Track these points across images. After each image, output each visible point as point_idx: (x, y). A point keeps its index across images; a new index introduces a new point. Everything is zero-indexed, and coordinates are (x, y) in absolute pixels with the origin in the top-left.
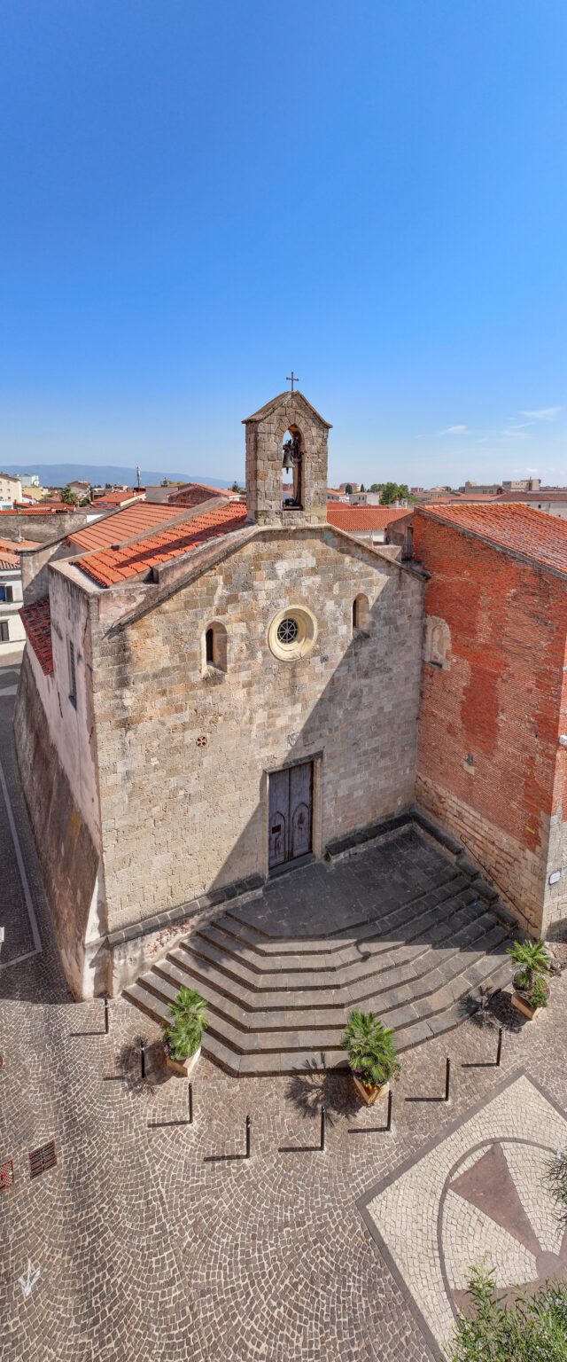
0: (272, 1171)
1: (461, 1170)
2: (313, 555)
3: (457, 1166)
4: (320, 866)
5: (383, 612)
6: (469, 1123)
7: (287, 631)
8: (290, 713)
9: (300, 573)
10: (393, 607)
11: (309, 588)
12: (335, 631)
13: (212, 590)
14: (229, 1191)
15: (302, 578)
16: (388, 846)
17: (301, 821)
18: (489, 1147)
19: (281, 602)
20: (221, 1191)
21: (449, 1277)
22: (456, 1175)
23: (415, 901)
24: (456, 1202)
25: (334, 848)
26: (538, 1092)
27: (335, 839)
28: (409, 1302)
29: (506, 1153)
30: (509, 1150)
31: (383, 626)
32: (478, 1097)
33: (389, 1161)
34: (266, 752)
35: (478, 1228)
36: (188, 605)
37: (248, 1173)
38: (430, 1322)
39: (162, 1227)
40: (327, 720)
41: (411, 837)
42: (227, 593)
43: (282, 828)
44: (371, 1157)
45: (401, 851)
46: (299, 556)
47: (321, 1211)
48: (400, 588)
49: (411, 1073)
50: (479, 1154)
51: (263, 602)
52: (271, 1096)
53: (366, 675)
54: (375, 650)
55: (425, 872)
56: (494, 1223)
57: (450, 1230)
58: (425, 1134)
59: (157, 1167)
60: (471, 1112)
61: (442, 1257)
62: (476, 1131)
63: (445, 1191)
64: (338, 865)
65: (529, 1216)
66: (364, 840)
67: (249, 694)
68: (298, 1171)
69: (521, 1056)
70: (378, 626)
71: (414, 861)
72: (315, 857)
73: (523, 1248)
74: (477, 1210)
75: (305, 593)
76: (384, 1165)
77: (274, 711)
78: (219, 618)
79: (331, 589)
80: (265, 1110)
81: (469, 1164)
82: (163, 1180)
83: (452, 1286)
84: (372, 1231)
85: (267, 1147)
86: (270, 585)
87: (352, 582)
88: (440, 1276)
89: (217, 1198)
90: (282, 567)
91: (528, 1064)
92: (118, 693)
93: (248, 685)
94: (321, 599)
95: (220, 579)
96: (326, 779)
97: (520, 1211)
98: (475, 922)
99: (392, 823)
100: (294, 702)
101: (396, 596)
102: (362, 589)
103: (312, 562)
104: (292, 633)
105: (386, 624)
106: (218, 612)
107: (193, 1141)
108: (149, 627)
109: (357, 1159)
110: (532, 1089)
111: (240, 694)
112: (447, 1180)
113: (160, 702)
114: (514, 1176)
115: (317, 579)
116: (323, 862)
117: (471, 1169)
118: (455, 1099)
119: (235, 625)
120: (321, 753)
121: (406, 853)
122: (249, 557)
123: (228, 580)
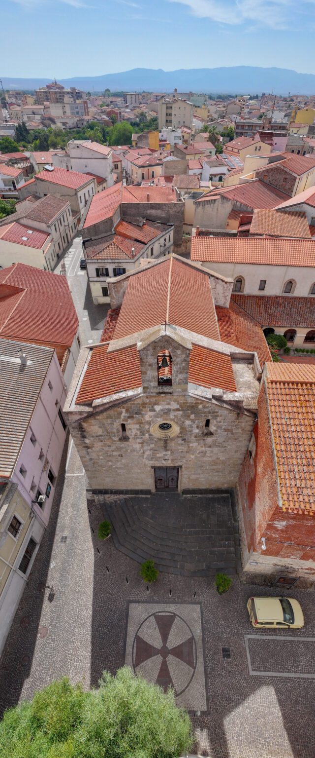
0: (112, 579)
1: (160, 614)
3: (159, 612)
4: (178, 494)
5: (223, 427)
6: (172, 605)
7: (165, 426)
8: (164, 453)
9: (169, 410)
10: (230, 427)
11: (175, 416)
12: (191, 431)
13: (121, 413)
15: (170, 412)
16: (213, 499)
17: (173, 479)
18: (172, 614)
19: (159, 419)
21: (139, 632)
22: (158, 614)
24: (152, 619)
25: (186, 492)
26: (200, 612)
27: (189, 489)
28: (126, 628)
29: (175, 620)
30: (177, 620)
31: (223, 432)
32: (180, 600)
33: (142, 598)
34: (150, 462)
35: (154, 629)
36: (109, 417)
38: (128, 636)
39: (82, 573)
40: (185, 457)
41: (224, 500)
42: (127, 415)
43: (162, 480)
44: (139, 593)
45: (216, 503)
46: (169, 404)
47: (118, 596)
48: (237, 419)
49: (166, 581)
50: (168, 614)
51: (147, 418)
52: (123, 560)
53: (210, 447)
54: (217, 439)
55: (218, 519)
56: (158, 631)
57: (147, 623)
58: (157, 599)
60: (174, 602)
61: (140, 627)
62: (172, 608)
63: (151, 615)
64: (185, 498)
65: (169, 637)
66: (202, 493)
67: (142, 446)
70: (219, 432)
71: (217, 512)
72: (177, 491)
73: (161, 641)
74: (157, 625)
75: (172, 417)
77: (156, 452)
78: (124, 423)
79: (189, 416)
80: (119, 563)
81: (163, 614)
83: (138, 634)
84: (127, 609)
85: (114, 572)
86: (152, 413)
87: (203, 414)
88: (136, 630)
90: (158, 408)
91: (204, 603)
92: (82, 439)
93: (142, 443)
94: (182, 420)
95: (124, 411)
96: (183, 473)
97: (168, 634)
98: (225, 549)
99: (218, 491)
100: (167, 450)
101: (234, 422)
102: (210, 418)
103: (176, 406)
104: (166, 427)
105: (225, 431)
106: (123, 421)
108: (91, 423)
109: (135, 591)
110: (199, 610)
111: (138, 446)
112: (154, 613)
113: (100, 444)
114: (173, 626)
115: (181, 413)
116: (181, 493)
117: (163, 616)
118: (173, 596)
119: (133, 425)
120: (181, 467)
121: (217, 506)
122: (137, 404)
123: (127, 411)
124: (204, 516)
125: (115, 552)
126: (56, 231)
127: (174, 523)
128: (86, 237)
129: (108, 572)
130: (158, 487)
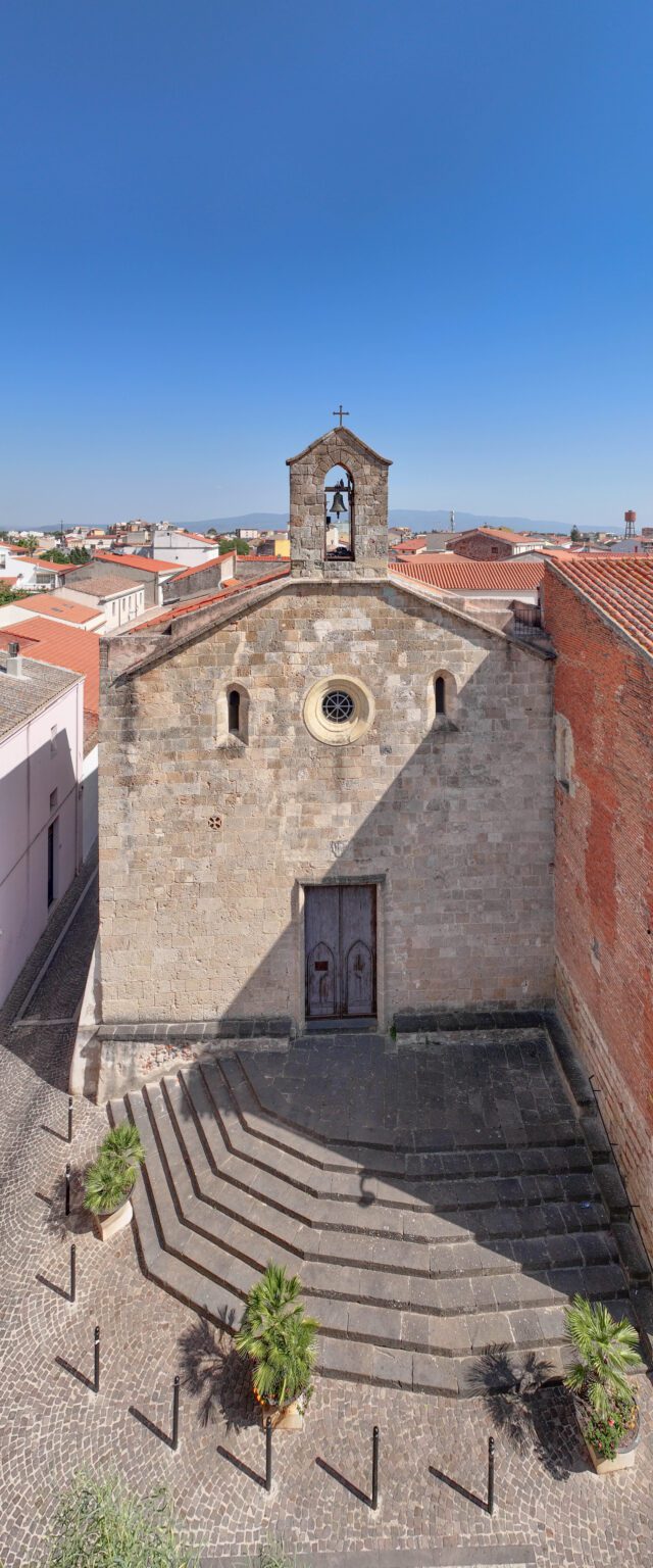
0: (107, 1430)
2: (368, 616)
4: (381, 1041)
5: (480, 699)
7: (337, 707)
8: (334, 813)
9: (348, 636)
10: (498, 694)
11: (362, 656)
12: (402, 715)
13: (233, 647)
14: (53, 1419)
15: (351, 643)
16: (494, 1052)
17: (359, 966)
19: (323, 669)
20: (47, 1412)
23: (483, 1152)
25: (406, 1023)
27: (410, 1010)
31: (481, 717)
33: (239, 1537)
34: (299, 856)
36: (204, 660)
37: (84, 1410)
40: (391, 833)
41: (534, 1051)
42: (250, 652)
43: (330, 967)
44: (222, 1510)
45: (508, 1067)
46: (348, 616)
48: (509, 668)
49: (349, 1424)
51: (296, 665)
52: (166, 1326)
53: (454, 782)
54: (468, 750)
55: (522, 1112)
58: (312, 1537)
59: (14, 1332)
64: (404, 1050)
66: (453, 1027)
67: (277, 776)
68: (132, 1453)
69: (541, 1526)
70: (472, 716)
71: (518, 1089)
72: (376, 1026)
75: (355, 661)
76: (230, 1537)
77: (311, 805)
78: (240, 680)
79: (394, 659)
80: (149, 1341)
82: (9, 1352)
85: (122, 1394)
86: (307, 647)
87: (428, 653)
89: (38, 1418)
90: (322, 628)
91: (545, 1549)
92: (122, 747)
93: (277, 765)
94: (380, 670)
95: (243, 635)
96: (391, 916)
98: (574, 1236)
99: (507, 1018)
100: (341, 799)
101: (501, 678)
102: (444, 664)
103: (365, 624)
104: (343, 709)
105: (487, 716)
106: (239, 673)
107: (61, 1326)
108: (159, 680)
109: (204, 1499)
111: (265, 776)
113: (168, 766)
115: (374, 645)
116: (388, 1036)
118: (386, 1516)
119: (259, 690)
120: (382, 878)
121: (512, 1071)
122: (279, 613)
123: (252, 637)
124: (476, 1104)
125: (138, 1291)
126: (113, 612)
127: (371, 1130)
128: (169, 597)
129: (91, 1393)
130: (315, 1011)
